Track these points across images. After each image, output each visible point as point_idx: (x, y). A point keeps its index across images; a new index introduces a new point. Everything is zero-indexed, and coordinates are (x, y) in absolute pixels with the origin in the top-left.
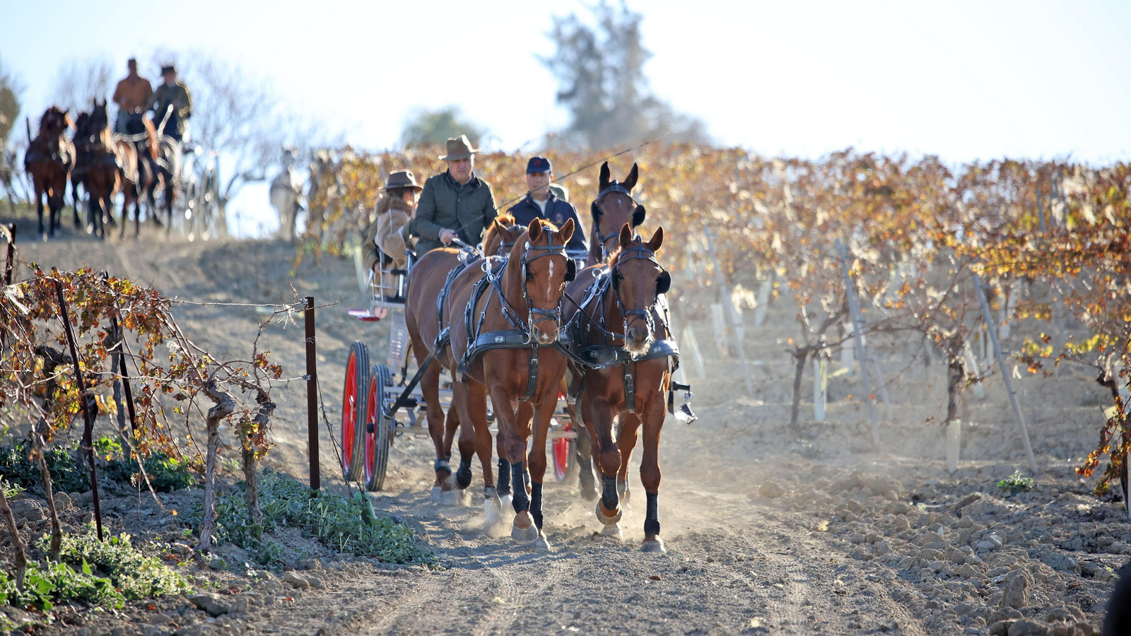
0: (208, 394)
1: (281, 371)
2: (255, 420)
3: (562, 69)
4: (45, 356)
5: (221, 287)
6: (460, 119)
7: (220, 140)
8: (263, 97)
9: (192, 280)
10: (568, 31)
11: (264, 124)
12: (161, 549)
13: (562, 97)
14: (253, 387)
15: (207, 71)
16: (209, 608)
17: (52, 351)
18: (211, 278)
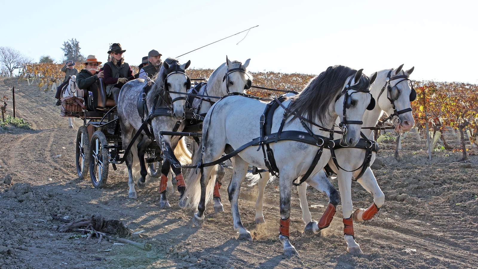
3: (66, 51)
5: (7, 85)
6: (49, 58)
7: (11, 62)
8: (18, 55)
9: (2, 84)
10: (67, 44)
11: (18, 59)
13: (65, 55)
15: (9, 50)
18: (5, 84)
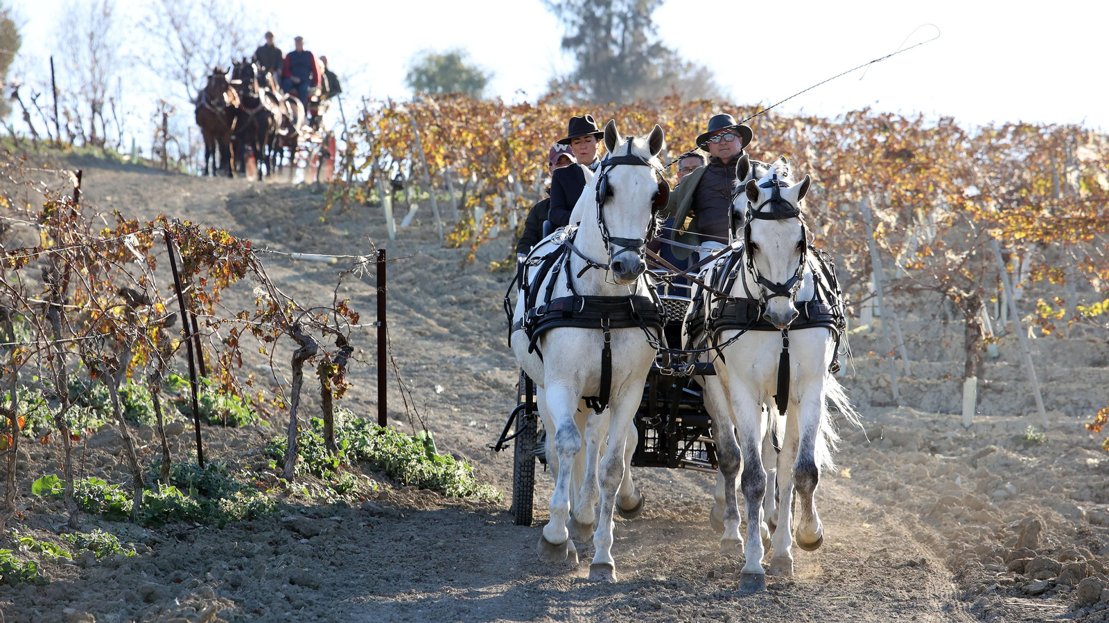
0: (293, 337)
1: (358, 317)
2: (335, 362)
3: (569, 15)
4: (127, 297)
12: (251, 477)
13: (567, 43)
14: (333, 332)
16: (302, 530)
17: (133, 292)
